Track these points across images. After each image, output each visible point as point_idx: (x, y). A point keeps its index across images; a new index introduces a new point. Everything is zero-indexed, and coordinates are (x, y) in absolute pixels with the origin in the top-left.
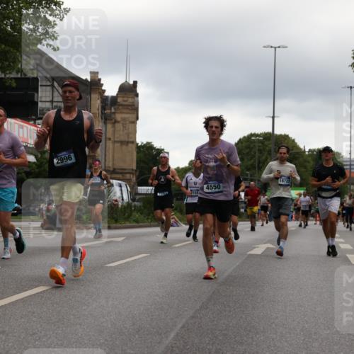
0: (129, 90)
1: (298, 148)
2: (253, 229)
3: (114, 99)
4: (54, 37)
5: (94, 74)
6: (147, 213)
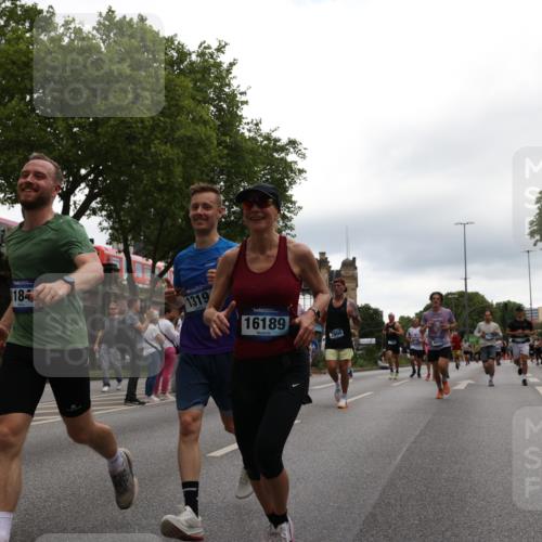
0: (350, 265)
1: (487, 302)
2: (457, 367)
3: (338, 272)
4: (292, 228)
5: (322, 254)
6: (369, 359)
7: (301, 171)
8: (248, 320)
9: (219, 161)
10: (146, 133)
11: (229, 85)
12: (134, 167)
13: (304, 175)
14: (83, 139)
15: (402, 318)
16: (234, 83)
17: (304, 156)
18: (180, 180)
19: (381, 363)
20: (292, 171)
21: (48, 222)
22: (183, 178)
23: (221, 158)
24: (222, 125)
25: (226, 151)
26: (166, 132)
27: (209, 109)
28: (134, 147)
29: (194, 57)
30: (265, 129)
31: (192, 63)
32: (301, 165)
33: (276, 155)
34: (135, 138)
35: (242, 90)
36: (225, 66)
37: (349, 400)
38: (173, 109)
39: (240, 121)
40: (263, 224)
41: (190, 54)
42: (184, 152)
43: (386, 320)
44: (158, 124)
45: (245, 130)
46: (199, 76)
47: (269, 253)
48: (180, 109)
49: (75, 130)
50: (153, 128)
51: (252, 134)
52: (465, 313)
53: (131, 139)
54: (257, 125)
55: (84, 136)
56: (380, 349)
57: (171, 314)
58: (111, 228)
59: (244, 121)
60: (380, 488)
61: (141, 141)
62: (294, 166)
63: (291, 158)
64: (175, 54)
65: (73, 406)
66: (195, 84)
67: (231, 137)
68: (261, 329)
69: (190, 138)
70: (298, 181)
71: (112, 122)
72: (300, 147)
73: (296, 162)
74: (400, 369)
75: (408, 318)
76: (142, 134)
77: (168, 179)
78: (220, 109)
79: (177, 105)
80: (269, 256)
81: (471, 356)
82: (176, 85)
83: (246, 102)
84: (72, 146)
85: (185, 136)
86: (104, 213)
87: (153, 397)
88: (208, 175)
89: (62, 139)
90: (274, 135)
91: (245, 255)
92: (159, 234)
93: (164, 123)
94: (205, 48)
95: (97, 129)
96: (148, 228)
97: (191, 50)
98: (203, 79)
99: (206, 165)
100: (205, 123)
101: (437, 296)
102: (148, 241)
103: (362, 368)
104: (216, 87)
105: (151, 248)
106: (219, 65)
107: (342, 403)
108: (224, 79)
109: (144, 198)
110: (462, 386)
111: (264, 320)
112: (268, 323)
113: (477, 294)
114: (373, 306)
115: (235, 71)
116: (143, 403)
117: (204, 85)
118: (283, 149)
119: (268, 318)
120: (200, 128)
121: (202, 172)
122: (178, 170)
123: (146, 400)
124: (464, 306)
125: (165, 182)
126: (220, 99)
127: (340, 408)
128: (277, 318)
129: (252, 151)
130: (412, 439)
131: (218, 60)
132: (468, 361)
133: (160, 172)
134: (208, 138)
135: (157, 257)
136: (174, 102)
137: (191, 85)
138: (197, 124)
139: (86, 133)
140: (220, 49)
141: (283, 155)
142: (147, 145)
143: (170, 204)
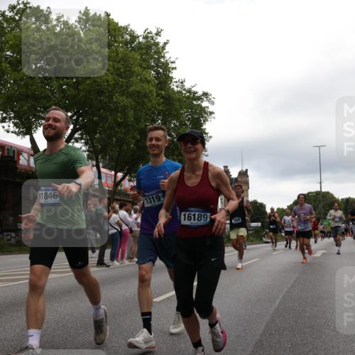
0: (244, 174)
1: (335, 198)
2: (316, 242)
3: (236, 179)
5: (226, 167)
6: (257, 236)
7: (211, 113)
8: (185, 215)
9: (157, 107)
10: (110, 89)
11: (164, 57)
12: (102, 111)
13: (213, 115)
14: (69, 93)
15: (278, 209)
16: (167, 56)
17: (213, 103)
18: (132, 119)
19: (264, 239)
20: (205, 113)
21: (62, 149)
22: (134, 118)
23: (159, 105)
24: (160, 83)
25: (162, 100)
26: (124, 88)
27: (151, 73)
28: (102, 98)
29: (141, 39)
30: (187, 86)
31: (140, 43)
32: (211, 109)
33: (195, 103)
34: (102, 92)
35: (172, 60)
36: (161, 45)
37: (244, 264)
38: (127, 73)
39: (172, 81)
40: (193, 155)
41: (138, 37)
42: (135, 101)
43: (268, 211)
44: (118, 83)
45: (174, 87)
46: (144, 51)
47: (197, 173)
48: (132, 73)
49: (64, 87)
50: (115, 86)
51: (179, 89)
52: (321, 206)
53: (100, 93)
54: (182, 83)
55: (70, 91)
56: (264, 230)
57: (127, 207)
58: (88, 151)
59: (174, 80)
60: (265, 323)
61: (107, 94)
62: (206, 110)
63: (205, 104)
64: (129, 37)
65: (80, 263)
66: (142, 57)
67: (165, 91)
68: (192, 221)
69: (139, 92)
70: (209, 119)
71: (88, 82)
72: (210, 97)
73: (208, 107)
74: (278, 243)
75: (283, 209)
76: (107, 90)
77: (125, 119)
78: (158, 73)
79: (130, 71)
80: (197, 175)
81: (325, 234)
82: (129, 58)
83: (175, 68)
84: (63, 98)
85: (136, 91)
86: (83, 141)
87: (115, 262)
88: (150, 116)
89: (56, 93)
90: (194, 89)
91: (183, 175)
92: (119, 155)
93: (122, 82)
94: (148, 33)
95: (78, 86)
96: (112, 150)
97: (139, 35)
98: (147, 53)
99: (149, 110)
100: (148, 82)
101: (302, 196)
102: (111, 159)
103: (252, 243)
104: (155, 58)
105: (113, 164)
106: (157, 44)
107: (239, 266)
108: (160, 53)
109: (108, 132)
110: (318, 254)
111: (194, 215)
112: (197, 217)
113: (328, 193)
114: (259, 201)
115: (167, 47)
116: (109, 266)
117: (147, 57)
118: (199, 98)
119: (197, 214)
120: (145, 85)
121: (147, 114)
122: (131, 113)
123: (110, 264)
124: (320, 201)
125: (123, 120)
126: (158, 66)
127: (238, 269)
128: (203, 214)
129: (179, 100)
130: (286, 290)
131: (157, 41)
132: (323, 237)
133: (119, 114)
134: (151, 92)
135: (118, 169)
136: (128, 69)
137: (139, 58)
138: (143, 83)
139: (71, 89)
140: (158, 34)
141: (199, 102)
142: (111, 97)
143: (126, 135)
